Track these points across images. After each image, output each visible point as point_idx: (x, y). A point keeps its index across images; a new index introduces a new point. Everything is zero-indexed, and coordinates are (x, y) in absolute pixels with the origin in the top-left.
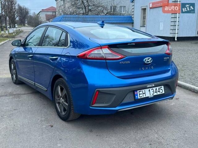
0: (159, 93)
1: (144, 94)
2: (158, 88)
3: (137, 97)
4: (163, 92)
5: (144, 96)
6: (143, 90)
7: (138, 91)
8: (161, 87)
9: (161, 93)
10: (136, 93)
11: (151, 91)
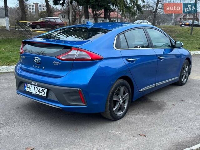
0: (40, 94)
1: (30, 89)
2: (41, 89)
3: (25, 88)
4: (45, 95)
5: (30, 91)
6: (31, 85)
7: (27, 84)
8: (44, 90)
9: (43, 95)
10: (26, 85)
11: (36, 89)
